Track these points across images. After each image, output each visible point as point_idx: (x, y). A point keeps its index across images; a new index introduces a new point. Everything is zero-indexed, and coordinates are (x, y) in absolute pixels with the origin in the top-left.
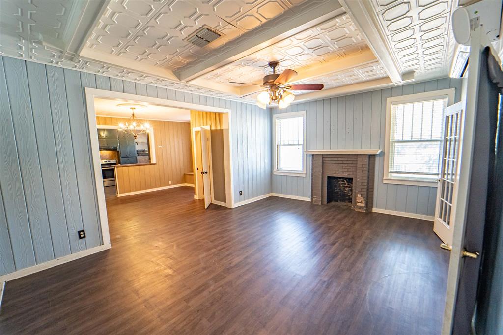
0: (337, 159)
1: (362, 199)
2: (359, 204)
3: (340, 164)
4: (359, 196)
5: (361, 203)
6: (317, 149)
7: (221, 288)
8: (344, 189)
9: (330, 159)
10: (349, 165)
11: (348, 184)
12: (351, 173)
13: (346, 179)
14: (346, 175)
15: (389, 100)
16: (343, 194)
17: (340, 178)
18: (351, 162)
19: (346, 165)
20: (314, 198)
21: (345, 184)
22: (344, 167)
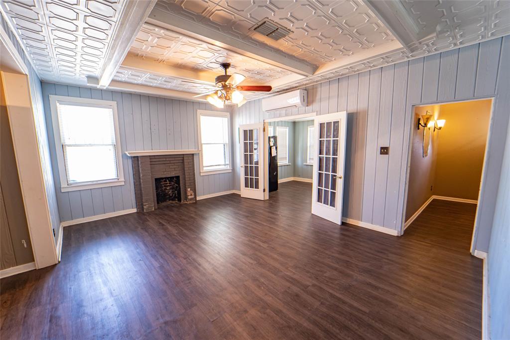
0: (164, 159)
1: (192, 192)
2: (189, 197)
3: (167, 165)
4: (189, 189)
5: (191, 195)
6: (144, 150)
7: (289, 269)
8: (166, 189)
9: (158, 160)
10: (175, 164)
11: (169, 183)
12: (178, 172)
13: (168, 178)
14: (173, 174)
15: (199, 111)
16: (164, 194)
17: (162, 178)
18: (178, 161)
19: (173, 164)
20: (145, 205)
21: (167, 183)
22: (171, 167)
